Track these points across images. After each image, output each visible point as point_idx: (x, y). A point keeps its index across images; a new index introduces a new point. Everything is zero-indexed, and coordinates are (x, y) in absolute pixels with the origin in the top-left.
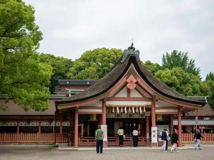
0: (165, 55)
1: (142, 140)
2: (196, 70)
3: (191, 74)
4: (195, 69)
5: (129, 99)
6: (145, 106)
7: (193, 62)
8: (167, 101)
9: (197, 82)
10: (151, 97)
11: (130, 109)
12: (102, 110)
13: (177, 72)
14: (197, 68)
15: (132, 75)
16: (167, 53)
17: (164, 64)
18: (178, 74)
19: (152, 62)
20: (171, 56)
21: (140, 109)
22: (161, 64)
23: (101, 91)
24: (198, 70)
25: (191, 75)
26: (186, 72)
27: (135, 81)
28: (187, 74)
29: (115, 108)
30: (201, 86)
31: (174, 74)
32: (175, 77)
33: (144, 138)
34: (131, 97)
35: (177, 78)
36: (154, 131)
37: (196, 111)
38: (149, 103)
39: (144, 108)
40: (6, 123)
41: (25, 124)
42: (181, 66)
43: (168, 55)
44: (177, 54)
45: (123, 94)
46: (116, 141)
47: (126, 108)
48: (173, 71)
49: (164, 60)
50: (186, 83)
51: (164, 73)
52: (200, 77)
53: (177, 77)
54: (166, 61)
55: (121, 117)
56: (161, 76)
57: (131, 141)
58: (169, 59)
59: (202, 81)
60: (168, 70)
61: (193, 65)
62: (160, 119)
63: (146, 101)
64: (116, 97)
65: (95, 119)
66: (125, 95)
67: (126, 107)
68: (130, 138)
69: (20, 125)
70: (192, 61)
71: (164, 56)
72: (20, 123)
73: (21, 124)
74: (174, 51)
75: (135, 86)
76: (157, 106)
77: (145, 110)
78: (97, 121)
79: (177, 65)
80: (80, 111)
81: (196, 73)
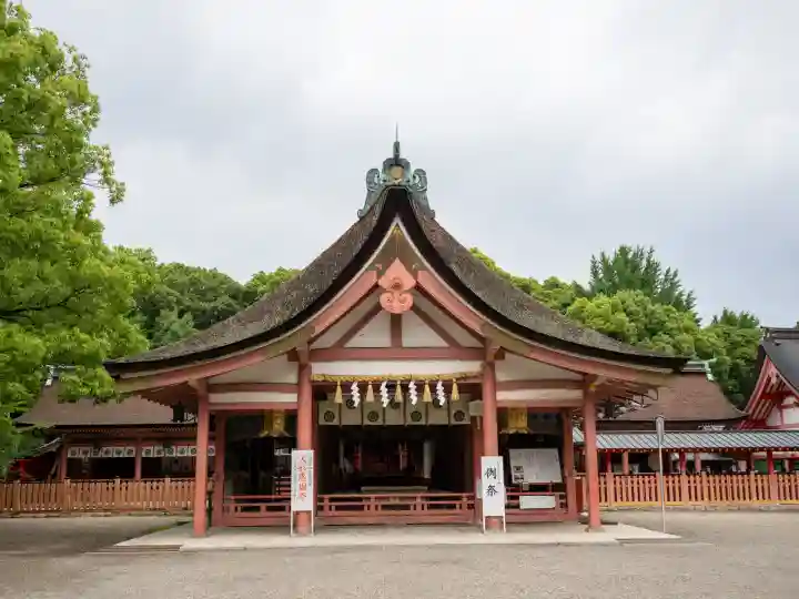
0: (598, 258)
1: (457, 503)
2: (684, 298)
3: (670, 306)
4: (681, 294)
5: (397, 351)
6: (457, 379)
7: (675, 275)
8: (532, 356)
9: (687, 330)
10: (479, 345)
11: (399, 389)
12: (296, 395)
13: (629, 302)
14: (686, 293)
15: (397, 261)
16: (603, 254)
17: (593, 283)
18: (633, 308)
19: (562, 280)
20: (615, 261)
21: (440, 387)
22: (586, 282)
23: (278, 320)
24: (689, 295)
25: (669, 310)
26: (654, 302)
27: (409, 282)
28: (658, 308)
29: (346, 387)
30: (699, 340)
31: (621, 306)
32: (622, 316)
33: (469, 498)
34: (404, 345)
35: (628, 319)
36: (492, 472)
37: (651, 393)
38: (472, 367)
39: (455, 387)
40: (105, 449)
41: (159, 452)
42: (642, 287)
43: (604, 260)
44: (630, 256)
45: (375, 335)
46: (366, 508)
47: (387, 386)
48: (617, 298)
49: (595, 274)
50: (653, 333)
51: (590, 305)
52: (697, 317)
53: (628, 315)
54: (601, 276)
55: (384, 420)
56: (584, 314)
57: (419, 508)
58: (608, 269)
59: (702, 328)
60: (603, 298)
61: (674, 286)
62: (520, 425)
63: (461, 359)
64: (349, 345)
65: (278, 427)
66: (384, 340)
67: (384, 384)
68: (415, 498)
69: (144, 455)
70: (672, 272)
71: (594, 262)
72: (145, 448)
73: (148, 452)
74: (623, 251)
75: (409, 300)
76: (501, 377)
77: (455, 395)
78: (287, 435)
79: (630, 285)
80: (216, 398)
81: (683, 305)
